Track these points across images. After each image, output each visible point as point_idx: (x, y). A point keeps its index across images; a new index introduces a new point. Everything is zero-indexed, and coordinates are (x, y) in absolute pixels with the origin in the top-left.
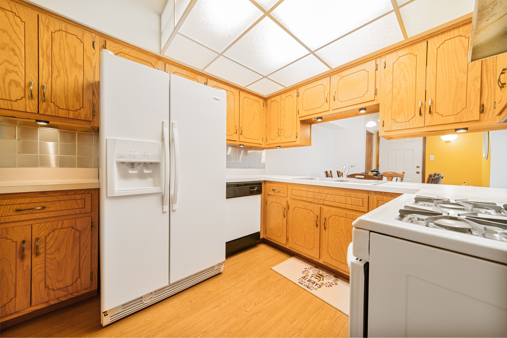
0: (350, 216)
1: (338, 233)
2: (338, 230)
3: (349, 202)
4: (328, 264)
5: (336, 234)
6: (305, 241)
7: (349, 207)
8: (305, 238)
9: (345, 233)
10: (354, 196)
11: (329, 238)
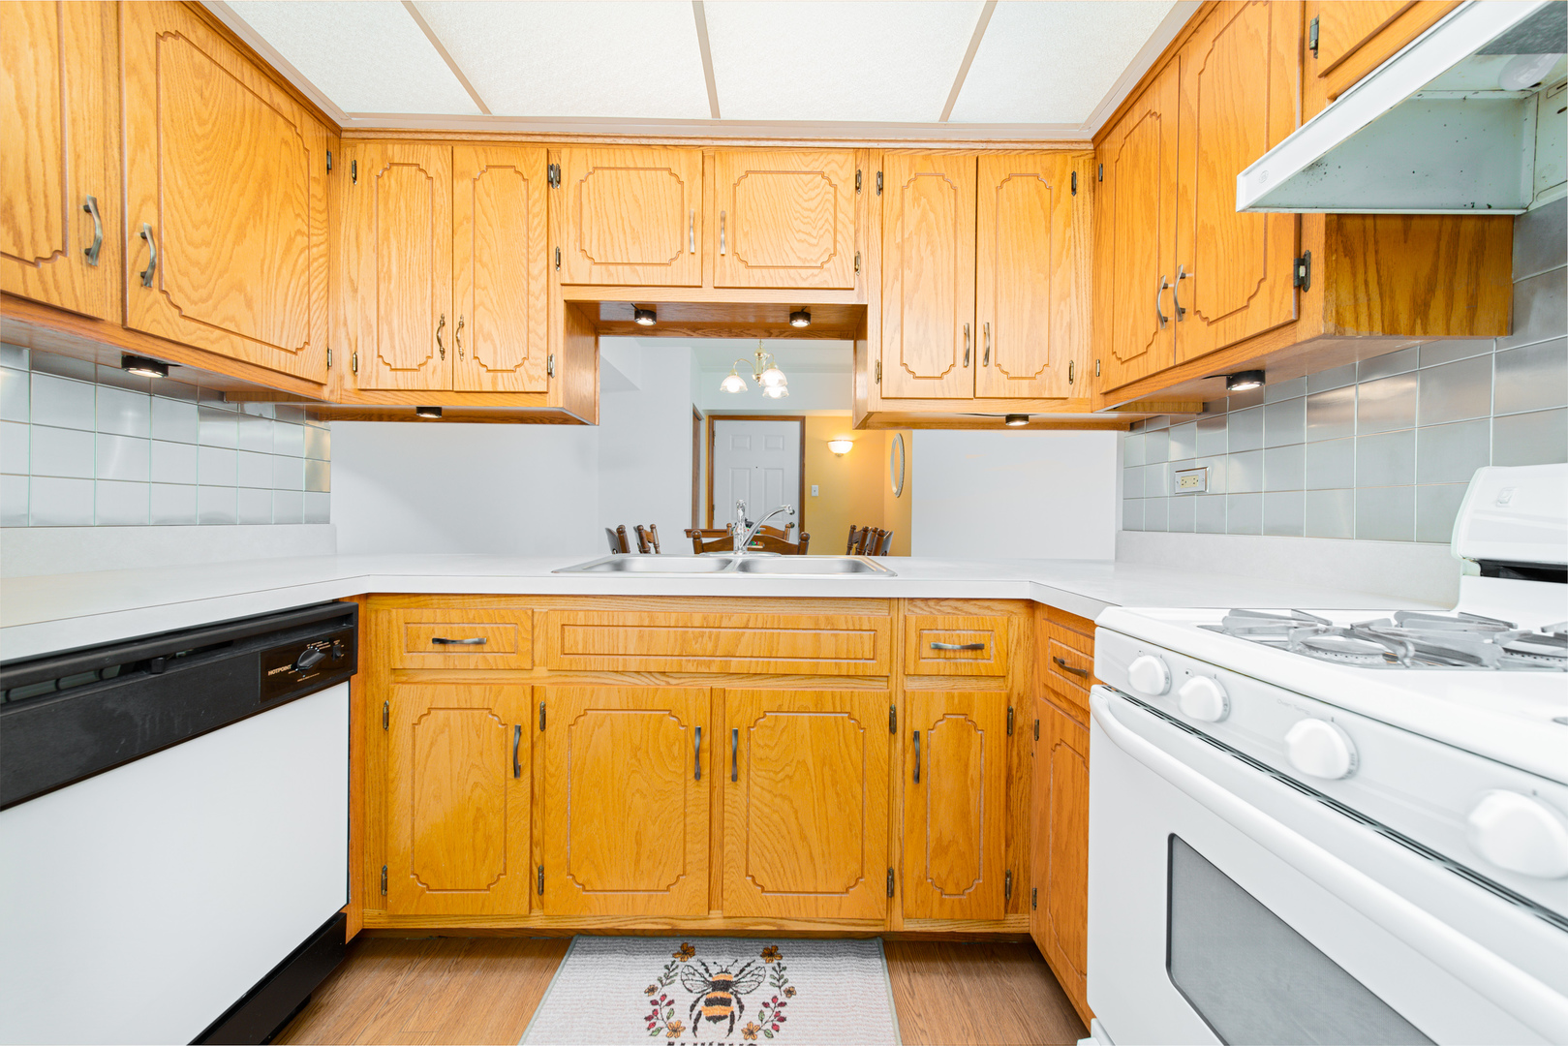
0: (834, 703)
1: (787, 781)
2: (787, 768)
3: (828, 648)
4: (746, 921)
5: (780, 785)
6: (637, 862)
7: (826, 666)
8: (639, 843)
9: (812, 773)
10: (846, 622)
11: (752, 809)
